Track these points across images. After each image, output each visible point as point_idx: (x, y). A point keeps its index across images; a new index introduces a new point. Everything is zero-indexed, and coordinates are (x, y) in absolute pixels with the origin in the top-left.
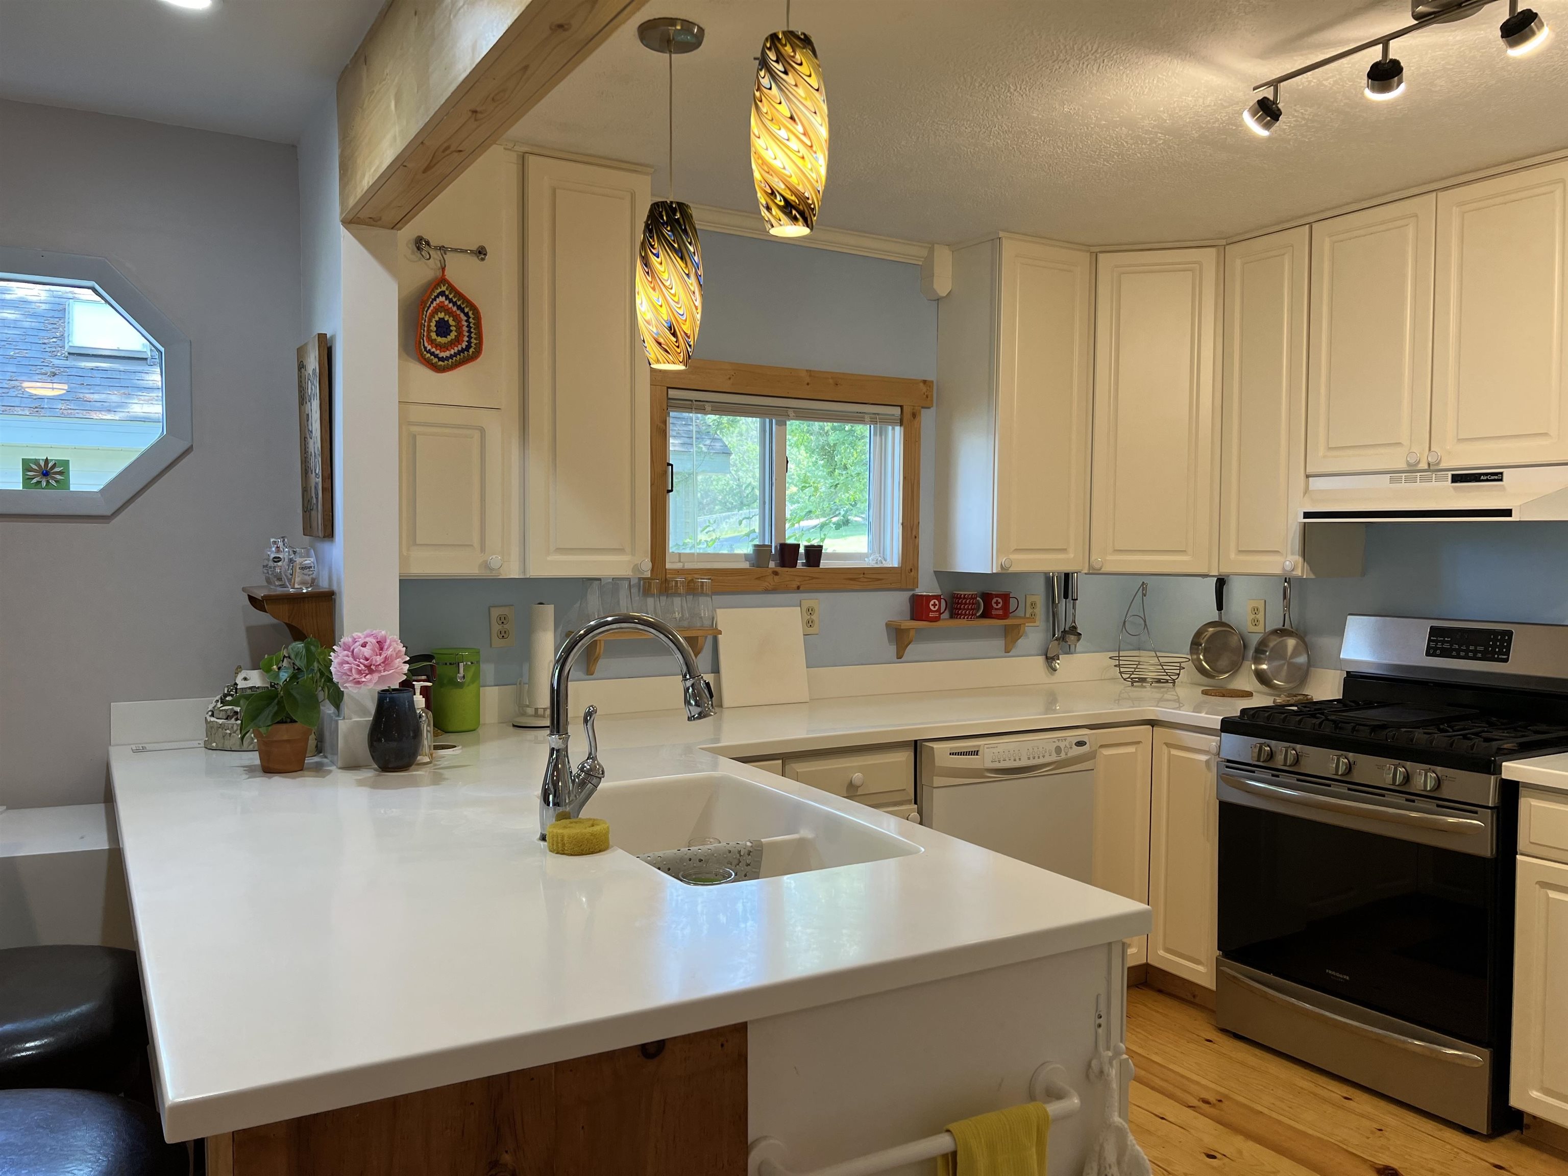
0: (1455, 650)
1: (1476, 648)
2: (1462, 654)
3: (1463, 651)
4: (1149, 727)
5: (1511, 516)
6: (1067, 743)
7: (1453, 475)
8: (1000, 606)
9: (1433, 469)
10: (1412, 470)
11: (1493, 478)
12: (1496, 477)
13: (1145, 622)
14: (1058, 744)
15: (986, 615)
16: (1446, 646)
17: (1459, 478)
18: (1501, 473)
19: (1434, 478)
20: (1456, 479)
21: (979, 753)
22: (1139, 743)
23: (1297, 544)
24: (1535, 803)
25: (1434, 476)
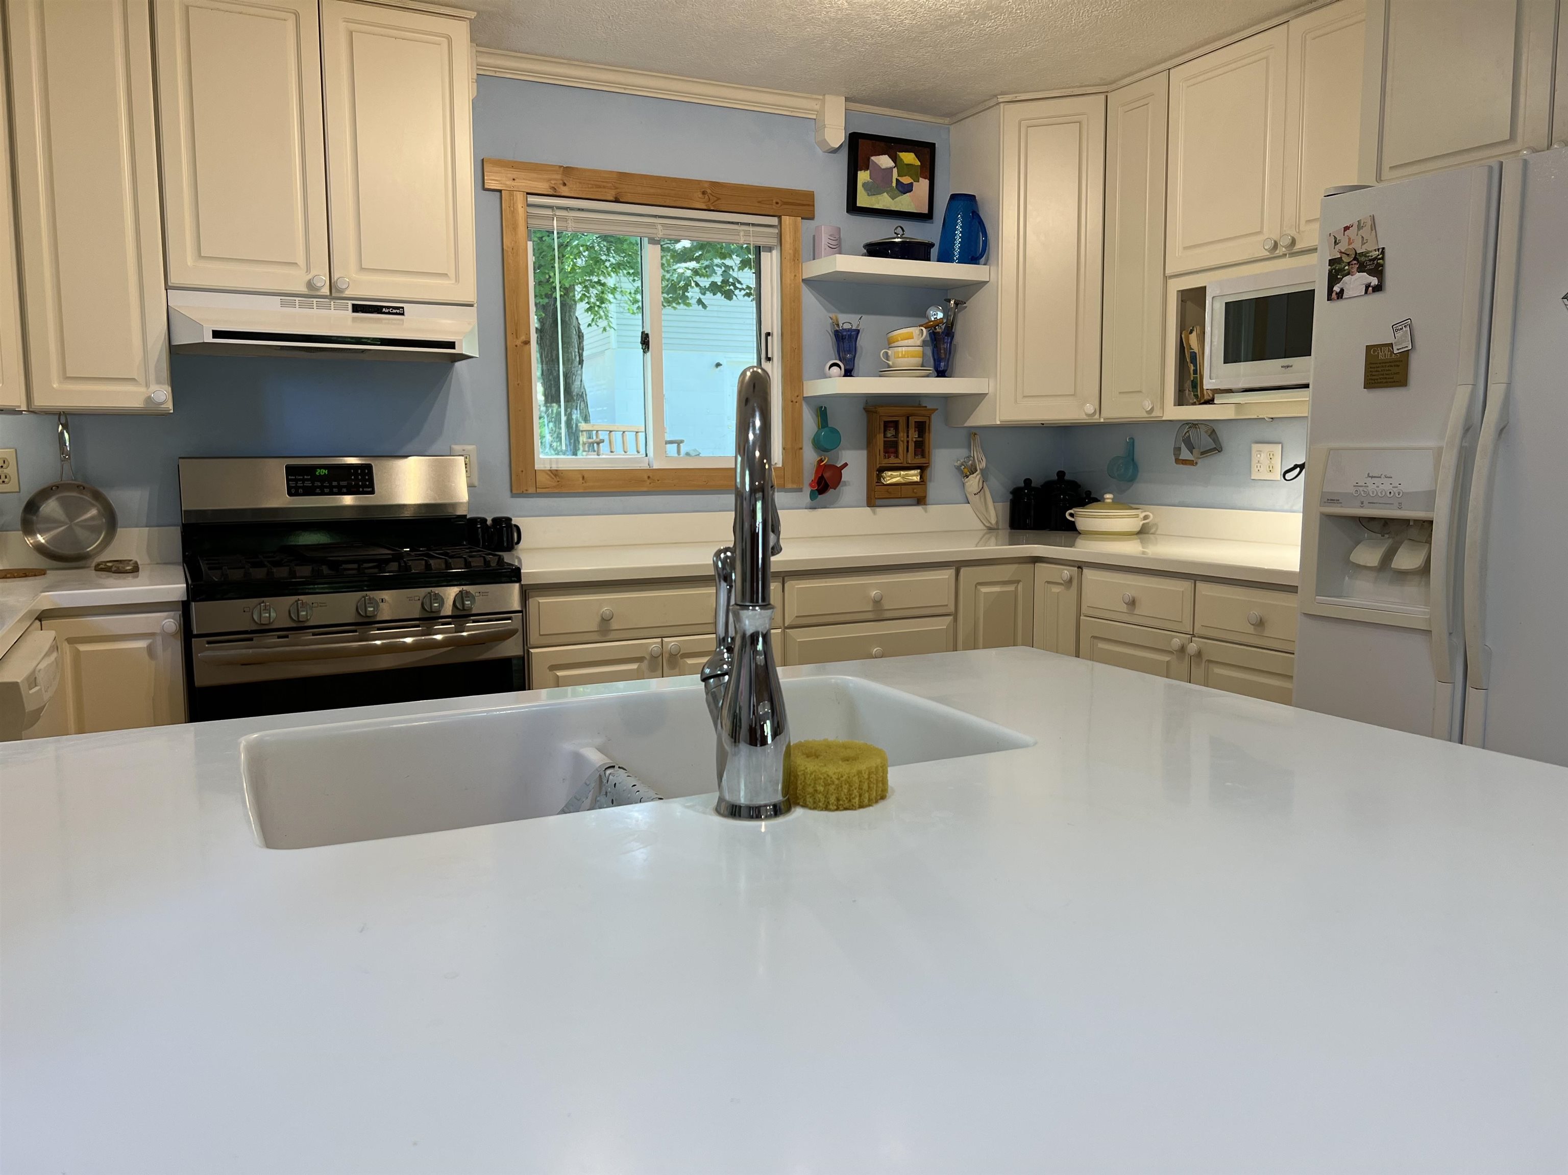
0: (318, 487)
1: (339, 484)
2: (326, 490)
3: (326, 487)
5: (454, 348)
7: (353, 305)
9: (334, 296)
10: (311, 294)
11: (394, 311)
12: (398, 311)
16: (308, 484)
17: (376, 309)
18: (403, 308)
19: (332, 306)
20: (356, 309)
23: (165, 373)
25: (332, 303)
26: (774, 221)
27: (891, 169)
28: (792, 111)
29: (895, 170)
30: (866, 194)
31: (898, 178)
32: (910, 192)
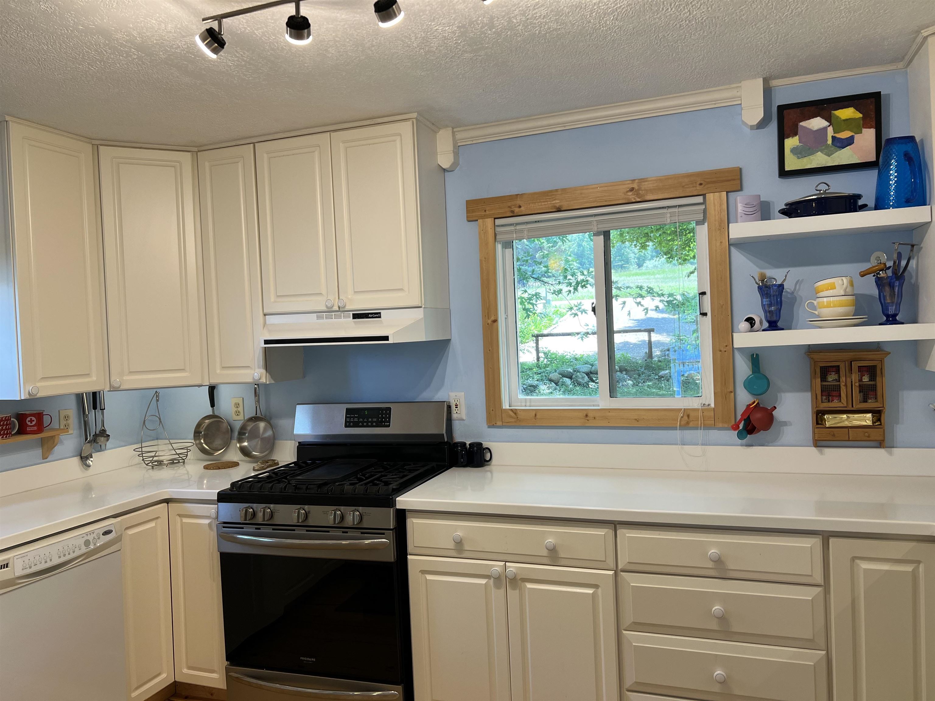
0: (361, 422)
1: (372, 420)
2: (365, 424)
3: (365, 422)
4: (166, 504)
5: (388, 340)
6: (95, 535)
7: (353, 314)
8: (34, 423)
9: (341, 310)
10: (329, 311)
11: (375, 316)
12: (377, 315)
13: (160, 419)
14: (86, 538)
15: (22, 431)
16: (356, 420)
17: (357, 316)
18: (380, 313)
19: (342, 316)
20: (356, 316)
21: (9, 565)
22: (157, 518)
23: (261, 362)
24: (415, 521)
25: (342, 314)
26: (700, 199)
27: (825, 129)
28: (715, 104)
29: (831, 128)
30: (796, 158)
31: (834, 135)
32: (850, 145)
